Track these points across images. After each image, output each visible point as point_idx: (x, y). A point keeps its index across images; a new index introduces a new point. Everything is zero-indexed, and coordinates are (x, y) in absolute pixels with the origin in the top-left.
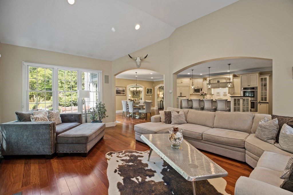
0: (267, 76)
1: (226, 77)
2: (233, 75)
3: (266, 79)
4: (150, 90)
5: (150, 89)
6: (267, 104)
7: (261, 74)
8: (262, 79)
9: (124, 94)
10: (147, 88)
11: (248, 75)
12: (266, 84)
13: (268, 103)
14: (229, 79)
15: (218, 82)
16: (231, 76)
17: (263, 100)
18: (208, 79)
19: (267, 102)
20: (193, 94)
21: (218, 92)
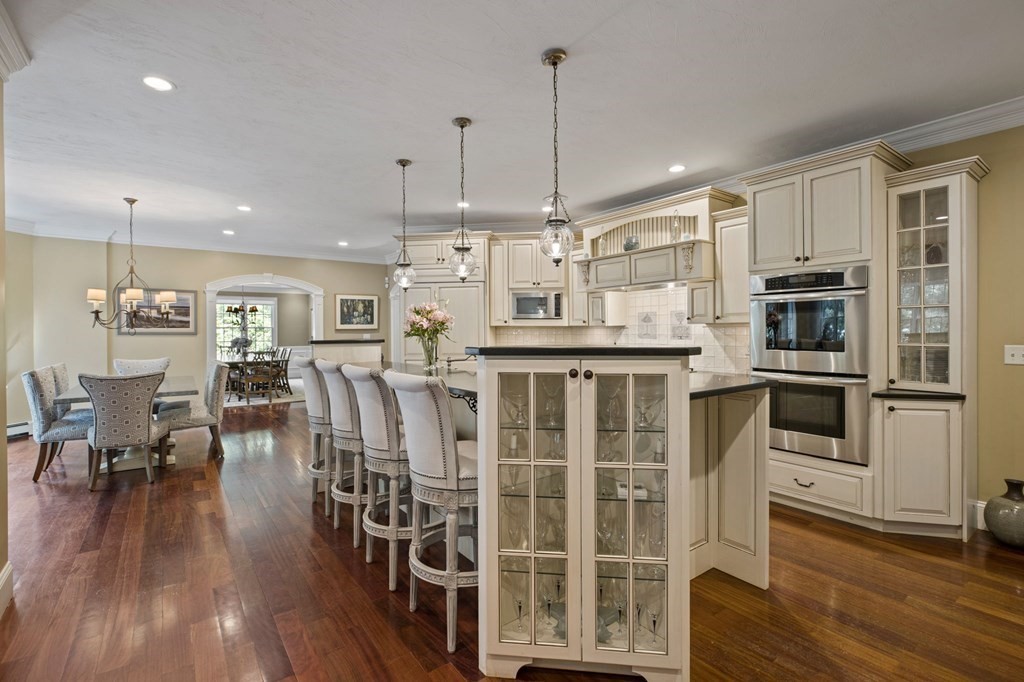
0: (949, 172)
1: (669, 212)
2: (712, 197)
3: (938, 198)
4: (360, 307)
5: (363, 301)
6: (954, 406)
7: (901, 163)
8: (908, 202)
9: (186, 324)
10: (339, 298)
11: (797, 179)
12: (945, 244)
13: (960, 398)
14: (691, 222)
15: (626, 249)
16: (698, 206)
17: (916, 376)
18: (589, 234)
19: (952, 388)
20: (512, 323)
21: (647, 310)
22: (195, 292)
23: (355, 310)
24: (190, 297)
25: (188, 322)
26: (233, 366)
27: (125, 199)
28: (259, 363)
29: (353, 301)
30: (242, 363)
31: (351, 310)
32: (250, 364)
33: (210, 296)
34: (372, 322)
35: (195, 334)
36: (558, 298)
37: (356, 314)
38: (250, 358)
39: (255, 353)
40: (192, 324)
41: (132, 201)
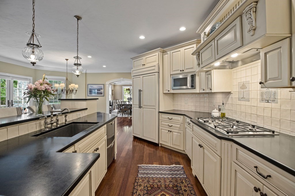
20: (172, 91)
21: (244, 80)
22: (104, 85)
24: (102, 86)
25: (102, 93)
27: (66, 59)
28: (125, 105)
33: (107, 86)
35: (104, 96)
36: (193, 77)
40: (103, 93)
41: (67, 60)
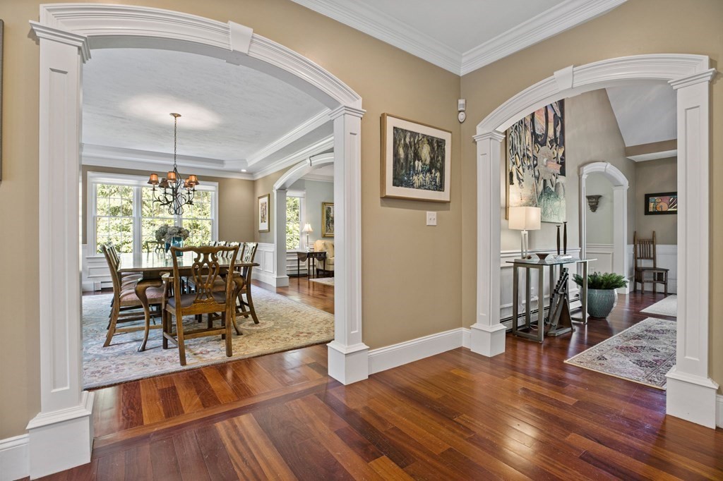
23: (417, 156)
26: (152, 276)
28: (205, 271)
29: (414, 134)
30: (170, 271)
31: (411, 155)
32: (186, 272)
34: (440, 187)
37: (418, 164)
38: (188, 260)
39: (198, 250)
